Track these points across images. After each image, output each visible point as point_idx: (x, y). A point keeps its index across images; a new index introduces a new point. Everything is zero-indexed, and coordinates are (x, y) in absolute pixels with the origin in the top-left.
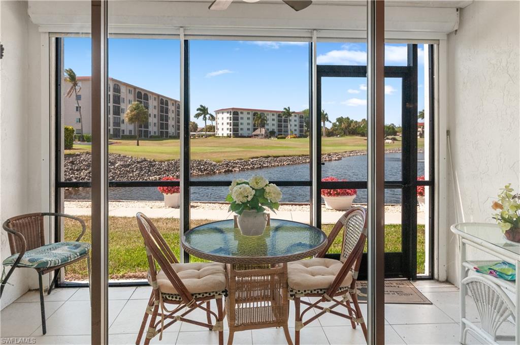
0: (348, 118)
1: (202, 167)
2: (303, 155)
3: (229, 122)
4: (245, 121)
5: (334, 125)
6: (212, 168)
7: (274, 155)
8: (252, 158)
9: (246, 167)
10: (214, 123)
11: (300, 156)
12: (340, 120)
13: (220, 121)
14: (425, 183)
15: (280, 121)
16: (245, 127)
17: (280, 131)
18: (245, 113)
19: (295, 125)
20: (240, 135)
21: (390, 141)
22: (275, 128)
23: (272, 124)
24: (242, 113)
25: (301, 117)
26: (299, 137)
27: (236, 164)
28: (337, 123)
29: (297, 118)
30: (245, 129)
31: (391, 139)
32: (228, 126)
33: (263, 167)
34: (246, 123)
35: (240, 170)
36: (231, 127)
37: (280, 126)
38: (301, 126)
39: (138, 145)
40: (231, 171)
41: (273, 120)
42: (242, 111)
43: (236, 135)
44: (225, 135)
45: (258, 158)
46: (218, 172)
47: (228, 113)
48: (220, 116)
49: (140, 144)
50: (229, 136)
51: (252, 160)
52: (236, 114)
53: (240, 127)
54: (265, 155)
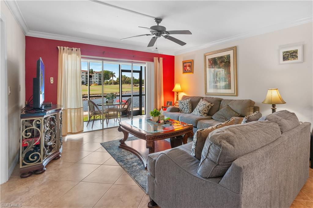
14: (144, 95)
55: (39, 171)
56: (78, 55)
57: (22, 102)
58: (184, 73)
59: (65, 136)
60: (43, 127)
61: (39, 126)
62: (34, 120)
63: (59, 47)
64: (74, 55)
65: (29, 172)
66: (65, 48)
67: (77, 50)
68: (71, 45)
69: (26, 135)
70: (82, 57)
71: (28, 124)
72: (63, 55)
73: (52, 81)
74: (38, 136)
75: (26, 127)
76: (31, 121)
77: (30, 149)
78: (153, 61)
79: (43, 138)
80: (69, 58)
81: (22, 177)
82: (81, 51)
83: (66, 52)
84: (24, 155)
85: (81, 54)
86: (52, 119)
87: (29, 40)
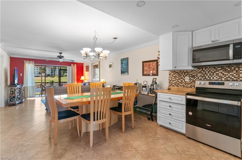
22: (50, 73)
37: (52, 73)
41: (49, 70)
55: (14, 105)
56: (33, 64)
57: (9, 83)
58: (86, 71)
59: (27, 98)
60: (16, 90)
61: (15, 90)
62: (13, 88)
63: (24, 61)
64: (31, 64)
65: (11, 105)
66: (27, 61)
67: (32, 62)
68: (30, 60)
69: (10, 93)
70: (35, 65)
71: (11, 89)
72: (26, 64)
73: (21, 75)
74: (15, 93)
75: (10, 90)
76: (12, 88)
77: (11, 97)
78: (71, 66)
79: (17, 94)
80: (29, 66)
81: (9, 106)
82: (34, 62)
83: (28, 63)
84: (10, 99)
85: (35, 63)
86: (20, 88)
87: (11, 58)
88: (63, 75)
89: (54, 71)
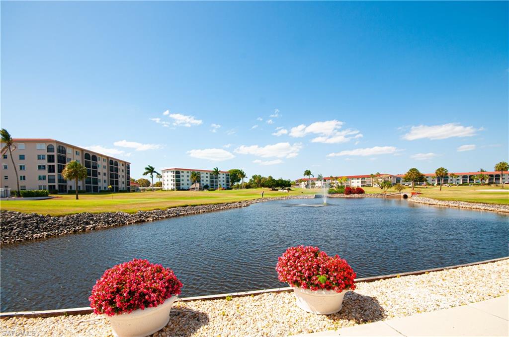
0: (260, 176)
1: (110, 219)
2: (218, 204)
3: (173, 179)
4: (185, 178)
5: (251, 180)
6: (123, 220)
7: (192, 204)
8: (170, 208)
9: (161, 216)
10: (161, 180)
11: (215, 204)
12: (254, 177)
13: (165, 178)
15: (212, 178)
16: (185, 182)
17: (212, 185)
18: (185, 172)
19: (223, 181)
20: (181, 188)
21: (286, 191)
22: (209, 183)
23: (206, 180)
24: (182, 172)
25: (227, 175)
26: (225, 189)
27: (152, 214)
28: (253, 179)
29: (224, 176)
30: (185, 184)
31: (287, 189)
32: (172, 182)
33: (179, 215)
34: (185, 180)
35: (153, 220)
36: (175, 183)
37: (212, 181)
38: (228, 182)
39: (77, 198)
40: (144, 221)
41: (207, 177)
42: (183, 171)
43: (178, 189)
44: (170, 189)
45: (175, 207)
46: (128, 223)
47: (172, 172)
48: (165, 174)
49: (79, 198)
50: (173, 190)
51: (169, 210)
52: (178, 173)
53: (182, 182)
54: (184, 205)
88: (231, 186)
89: (215, 178)
